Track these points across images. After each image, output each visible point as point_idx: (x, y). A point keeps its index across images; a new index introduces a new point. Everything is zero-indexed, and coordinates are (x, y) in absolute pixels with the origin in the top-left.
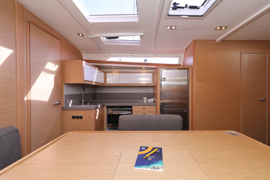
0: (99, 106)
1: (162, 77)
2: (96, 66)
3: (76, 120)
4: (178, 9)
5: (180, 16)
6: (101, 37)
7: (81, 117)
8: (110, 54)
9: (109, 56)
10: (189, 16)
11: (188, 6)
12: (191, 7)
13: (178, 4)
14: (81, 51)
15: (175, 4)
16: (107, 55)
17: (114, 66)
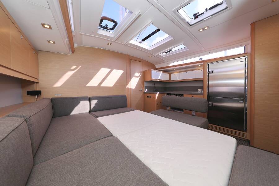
0: (158, 93)
1: (209, 70)
2: (161, 71)
3: (148, 98)
4: (199, 17)
5: (202, 20)
6: (160, 54)
7: (150, 97)
8: (170, 62)
9: (170, 63)
10: (212, 15)
11: (208, 9)
12: (211, 8)
13: (198, 13)
14: (154, 64)
15: (195, 15)
16: (168, 62)
17: (175, 69)
